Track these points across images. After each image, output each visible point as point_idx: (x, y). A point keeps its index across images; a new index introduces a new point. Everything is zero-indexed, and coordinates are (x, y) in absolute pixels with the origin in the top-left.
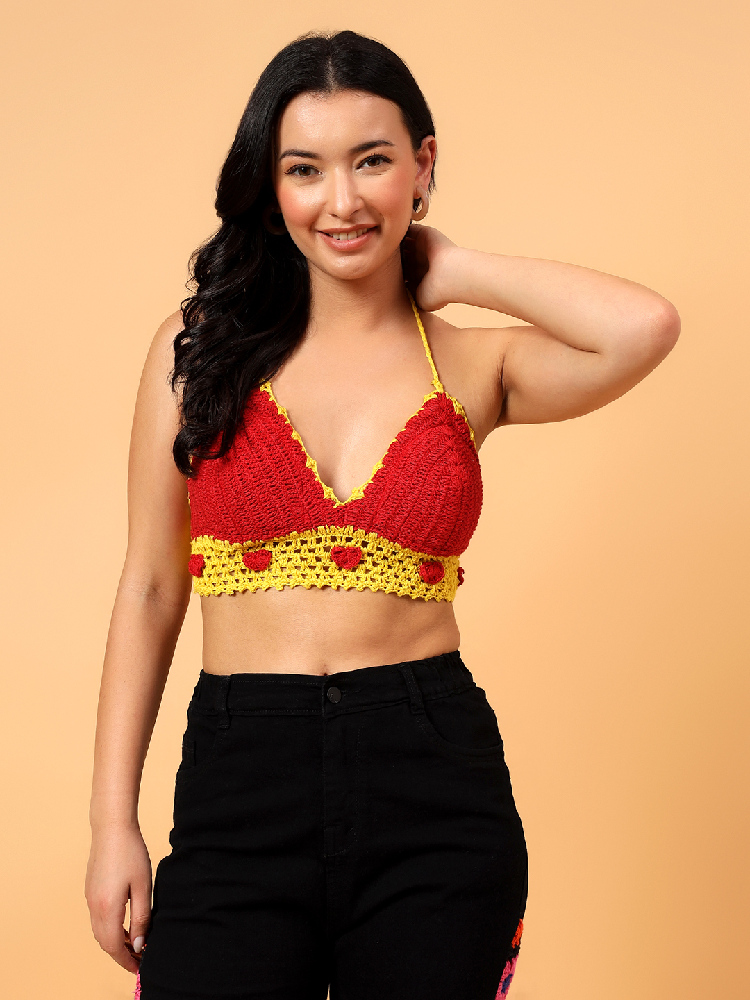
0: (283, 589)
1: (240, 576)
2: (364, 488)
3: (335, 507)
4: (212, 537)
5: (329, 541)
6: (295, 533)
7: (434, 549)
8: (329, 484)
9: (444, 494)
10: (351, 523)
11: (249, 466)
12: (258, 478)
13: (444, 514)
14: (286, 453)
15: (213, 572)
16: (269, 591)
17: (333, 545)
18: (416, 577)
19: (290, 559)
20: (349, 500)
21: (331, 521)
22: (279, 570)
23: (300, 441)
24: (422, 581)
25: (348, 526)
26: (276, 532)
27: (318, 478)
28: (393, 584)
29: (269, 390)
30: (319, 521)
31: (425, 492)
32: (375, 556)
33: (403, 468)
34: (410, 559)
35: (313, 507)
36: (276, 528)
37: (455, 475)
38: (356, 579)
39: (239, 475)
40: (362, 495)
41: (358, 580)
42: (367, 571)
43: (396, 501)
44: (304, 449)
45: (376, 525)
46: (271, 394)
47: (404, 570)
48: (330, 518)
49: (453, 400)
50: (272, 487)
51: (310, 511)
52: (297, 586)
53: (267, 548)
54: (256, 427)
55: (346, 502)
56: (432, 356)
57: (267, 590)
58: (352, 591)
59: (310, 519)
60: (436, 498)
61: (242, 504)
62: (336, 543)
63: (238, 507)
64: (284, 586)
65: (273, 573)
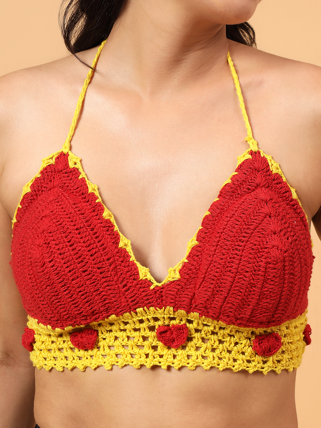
0: (112, 369)
2: (180, 267)
3: (152, 287)
5: (152, 321)
8: (144, 264)
10: (170, 304)
14: (97, 235)
17: (157, 324)
18: (249, 350)
19: (116, 338)
20: (166, 281)
21: (149, 303)
22: (107, 348)
23: (112, 220)
24: (256, 354)
25: (168, 307)
26: (94, 317)
27: (133, 258)
28: (226, 360)
30: (137, 303)
34: (240, 334)
35: (129, 289)
36: (93, 313)
37: (274, 246)
38: (186, 358)
41: (188, 359)
42: (197, 348)
44: (116, 228)
46: (81, 171)
47: (236, 344)
48: (148, 299)
51: (127, 293)
55: (162, 283)
58: (183, 371)
59: (127, 301)
61: (56, 291)
62: (160, 323)
63: (53, 294)
64: (113, 365)
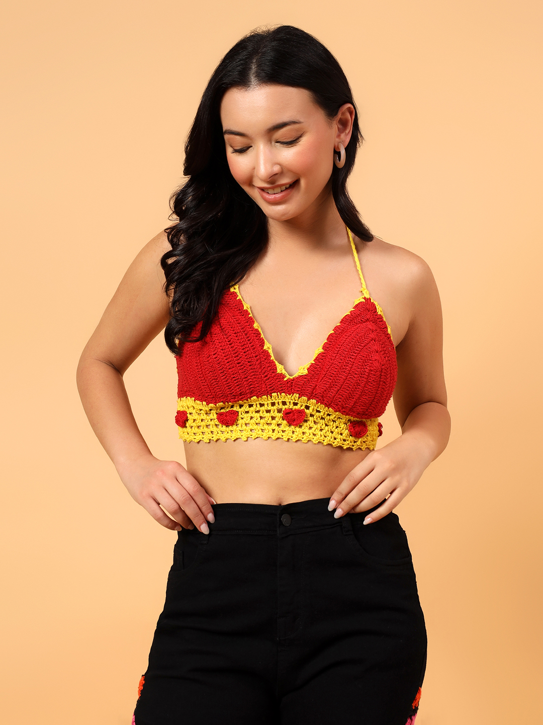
0: (247, 440)
1: (215, 429)
2: (308, 367)
3: (285, 379)
4: (194, 398)
5: (281, 404)
6: (255, 397)
7: (358, 414)
8: (280, 363)
9: (367, 374)
10: (297, 392)
11: (221, 348)
12: (228, 357)
13: (367, 389)
14: (249, 338)
15: (194, 424)
16: (237, 441)
17: (284, 407)
18: (346, 432)
19: (252, 418)
20: (296, 375)
21: (282, 390)
22: (244, 425)
23: (260, 330)
24: (350, 435)
25: (295, 394)
26: (241, 397)
27: (272, 358)
28: (329, 438)
29: (237, 291)
30: (273, 389)
31: (353, 372)
32: (315, 416)
33: (337, 353)
34: (341, 420)
35: (269, 379)
36: (241, 394)
37: (376, 360)
38: (302, 434)
39: (214, 354)
40: (306, 372)
41: (303, 435)
42: (310, 428)
43: (331, 378)
44: (262, 336)
45: (316, 395)
46: (238, 294)
47: (337, 427)
48: (282, 387)
49: (376, 303)
50: (238, 363)
51: (267, 382)
52: (257, 437)
53: (235, 409)
54: (226, 317)
55: (294, 377)
56: (362, 269)
57: (235, 440)
58: (299, 443)
59: (267, 387)
60: (361, 377)
61: (216, 376)
62: (286, 407)
63: (213, 378)
64: (248, 438)
65: (239, 428)
